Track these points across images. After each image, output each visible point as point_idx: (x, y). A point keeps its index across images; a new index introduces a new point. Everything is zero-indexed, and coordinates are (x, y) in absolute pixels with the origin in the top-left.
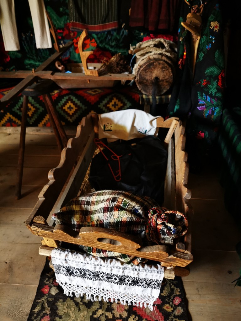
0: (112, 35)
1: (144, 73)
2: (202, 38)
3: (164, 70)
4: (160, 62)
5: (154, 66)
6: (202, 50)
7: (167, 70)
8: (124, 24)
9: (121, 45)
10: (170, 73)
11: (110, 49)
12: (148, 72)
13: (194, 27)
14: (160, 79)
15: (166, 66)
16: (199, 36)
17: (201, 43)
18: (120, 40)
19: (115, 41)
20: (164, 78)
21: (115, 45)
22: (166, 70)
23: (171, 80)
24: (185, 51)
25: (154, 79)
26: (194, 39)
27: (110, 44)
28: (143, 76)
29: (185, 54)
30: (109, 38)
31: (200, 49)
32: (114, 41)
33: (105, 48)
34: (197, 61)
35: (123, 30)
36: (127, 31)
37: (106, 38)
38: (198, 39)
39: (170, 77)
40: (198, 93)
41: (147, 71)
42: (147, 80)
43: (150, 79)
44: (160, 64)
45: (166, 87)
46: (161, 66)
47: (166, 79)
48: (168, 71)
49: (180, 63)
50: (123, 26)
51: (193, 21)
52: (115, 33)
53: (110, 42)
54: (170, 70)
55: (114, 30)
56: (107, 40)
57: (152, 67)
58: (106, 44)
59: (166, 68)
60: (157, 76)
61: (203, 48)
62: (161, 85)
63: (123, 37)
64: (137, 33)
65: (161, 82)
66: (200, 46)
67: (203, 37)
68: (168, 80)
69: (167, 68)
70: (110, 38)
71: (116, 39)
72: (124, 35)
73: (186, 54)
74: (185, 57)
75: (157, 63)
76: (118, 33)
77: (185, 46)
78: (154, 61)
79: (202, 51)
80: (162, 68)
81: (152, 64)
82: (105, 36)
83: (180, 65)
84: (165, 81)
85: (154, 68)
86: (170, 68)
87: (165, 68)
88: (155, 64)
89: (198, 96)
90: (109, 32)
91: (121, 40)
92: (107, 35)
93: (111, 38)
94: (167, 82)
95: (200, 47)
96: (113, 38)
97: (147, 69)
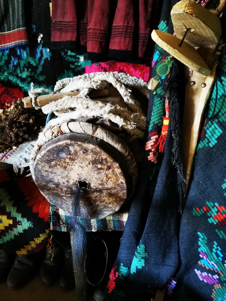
0: (20, 58)
1: (47, 168)
2: (219, 83)
3: (99, 166)
4: (86, 145)
5: (70, 154)
6: (216, 116)
7: (109, 168)
8: (42, 36)
9: (41, 78)
10: (116, 175)
11: (21, 85)
12: (55, 165)
13: (196, 48)
14: (92, 185)
15: (106, 159)
16: (211, 75)
17: (214, 96)
18: (37, 67)
19: (28, 70)
20: (102, 184)
21: (27, 77)
22: (106, 167)
23: (123, 193)
24: (167, 116)
25: (74, 184)
26: (195, 83)
27: (18, 75)
28: (44, 174)
29: (166, 122)
30: (14, 62)
31: (211, 113)
32: (26, 69)
33: (9, 82)
34: (200, 146)
35: (40, 48)
36: (48, 50)
37: (8, 62)
38: (205, 85)
39: (118, 185)
40: (198, 237)
41: (53, 163)
42: (57, 185)
43: (66, 183)
44: (86, 151)
45: (110, 206)
46: (90, 157)
47: (107, 189)
48: (110, 171)
49: (150, 148)
50: (39, 40)
51: (192, 30)
52: (25, 55)
53: (18, 72)
54: (118, 171)
55: (22, 47)
56: (11, 66)
57: (64, 155)
58: (10, 74)
59: (104, 162)
60: (82, 180)
61: (220, 111)
62: (95, 201)
63: (43, 62)
64: (71, 56)
65: (96, 194)
66: (212, 103)
67: (221, 81)
68: (113, 191)
69: (109, 164)
70: (15, 64)
71: (29, 66)
72: (43, 59)
73: (170, 123)
74: (164, 133)
75: (78, 148)
76: (32, 54)
77: (167, 101)
78: (69, 142)
79: (216, 120)
80: (94, 162)
81: (64, 149)
82: (5, 58)
83: (150, 151)
84: (105, 192)
85: (72, 160)
86: (117, 165)
87: (101, 163)
88: (71, 148)
89: (200, 243)
90: (12, 51)
91: (40, 69)
92: (9, 55)
93: (19, 64)
94: (110, 195)
95: (212, 108)
96: (22, 63)
97: (52, 160)
